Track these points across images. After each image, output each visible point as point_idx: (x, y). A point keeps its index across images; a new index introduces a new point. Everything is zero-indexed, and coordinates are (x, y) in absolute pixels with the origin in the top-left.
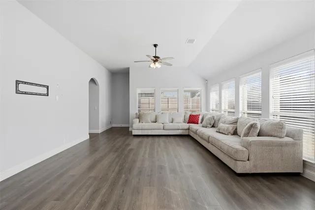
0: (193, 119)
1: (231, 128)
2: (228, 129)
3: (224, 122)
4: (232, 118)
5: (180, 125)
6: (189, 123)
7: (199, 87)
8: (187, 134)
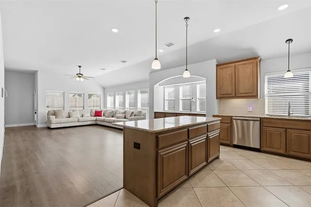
0: (98, 114)
1: (123, 115)
2: (122, 116)
3: (119, 114)
4: (123, 111)
5: (89, 118)
6: (95, 116)
7: (100, 92)
8: (95, 123)
